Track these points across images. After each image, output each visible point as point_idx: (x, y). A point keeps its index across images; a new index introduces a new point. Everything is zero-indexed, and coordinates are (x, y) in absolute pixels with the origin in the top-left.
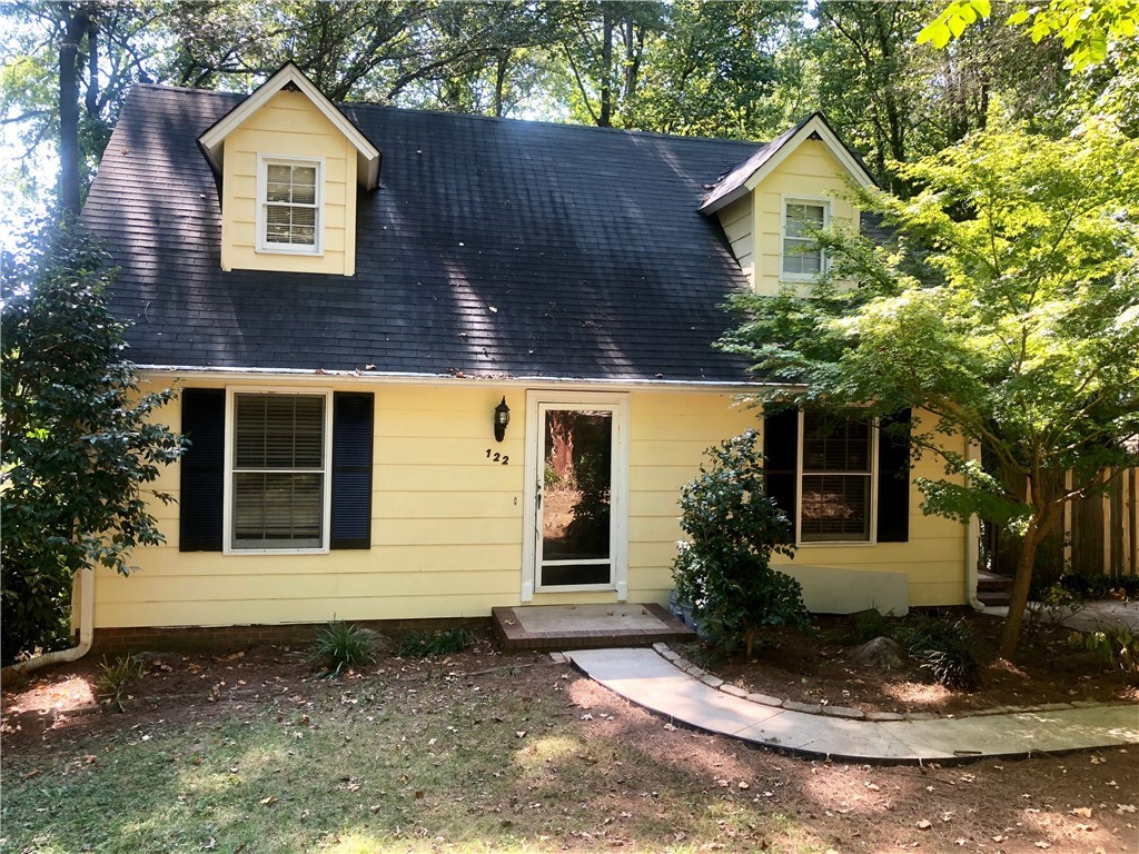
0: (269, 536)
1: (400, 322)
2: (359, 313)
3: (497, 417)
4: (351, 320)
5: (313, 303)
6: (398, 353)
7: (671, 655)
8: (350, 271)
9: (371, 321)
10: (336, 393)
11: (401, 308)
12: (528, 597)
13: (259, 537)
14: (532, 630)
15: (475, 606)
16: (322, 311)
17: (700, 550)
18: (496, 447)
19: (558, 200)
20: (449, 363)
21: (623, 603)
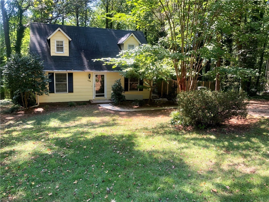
0: (60, 91)
1: (76, 63)
2: (70, 62)
3: (89, 76)
4: (69, 63)
5: (64, 61)
6: (76, 68)
7: (111, 104)
8: (68, 56)
9: (72, 63)
10: (68, 73)
11: (76, 61)
12: (94, 98)
13: (59, 91)
14: (94, 102)
15: (87, 100)
16: (65, 62)
17: (114, 92)
18: (89, 80)
19: (97, 42)
20: (83, 69)
21: (106, 99)
